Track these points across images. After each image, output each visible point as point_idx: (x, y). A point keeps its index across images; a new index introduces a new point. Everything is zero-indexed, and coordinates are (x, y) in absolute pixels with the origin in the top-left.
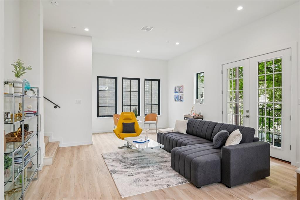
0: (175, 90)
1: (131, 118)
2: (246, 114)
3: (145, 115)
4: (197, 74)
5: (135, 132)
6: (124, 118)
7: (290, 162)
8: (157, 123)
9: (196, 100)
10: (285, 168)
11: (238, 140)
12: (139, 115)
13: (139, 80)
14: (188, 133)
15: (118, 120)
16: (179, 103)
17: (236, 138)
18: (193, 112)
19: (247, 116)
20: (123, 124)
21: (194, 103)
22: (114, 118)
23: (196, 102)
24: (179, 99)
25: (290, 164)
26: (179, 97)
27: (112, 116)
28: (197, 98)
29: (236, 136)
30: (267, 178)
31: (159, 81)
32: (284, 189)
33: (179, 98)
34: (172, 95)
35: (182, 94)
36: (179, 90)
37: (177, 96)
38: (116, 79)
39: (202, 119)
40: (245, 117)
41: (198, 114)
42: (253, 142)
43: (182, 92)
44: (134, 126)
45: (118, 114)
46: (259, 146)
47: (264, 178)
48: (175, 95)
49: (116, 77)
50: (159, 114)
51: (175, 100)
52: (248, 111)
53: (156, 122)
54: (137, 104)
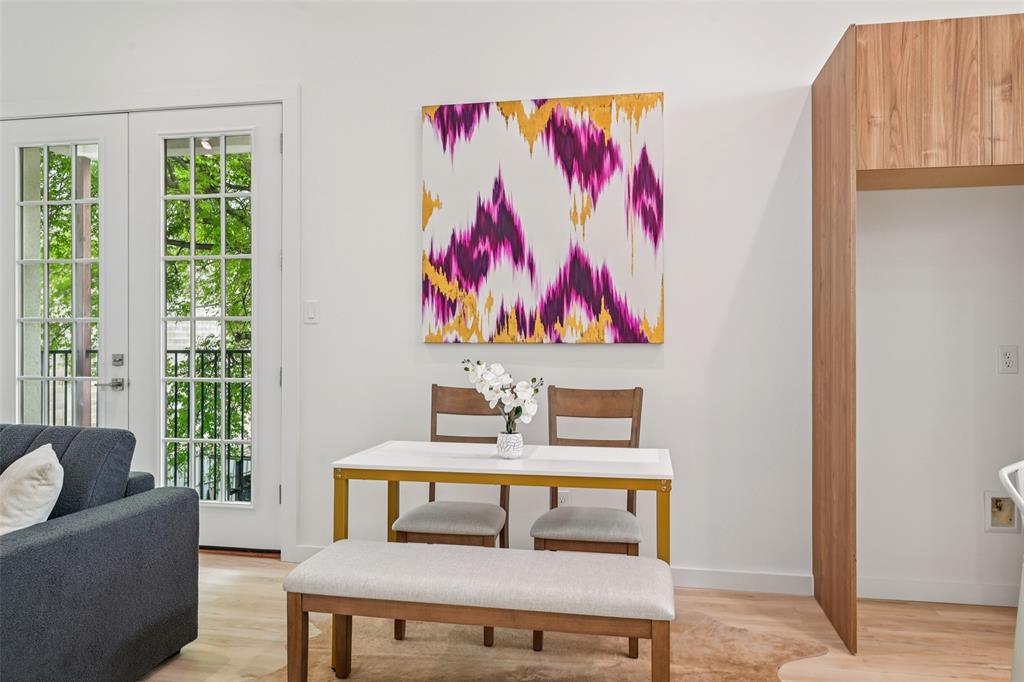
2: (111, 373)
7: (279, 552)
10: (261, 579)
11: (38, 500)
17: (22, 493)
19: (118, 385)
25: (279, 558)
29: (27, 483)
30: (189, 651)
32: (251, 676)
40: (109, 388)
42: (126, 496)
46: (149, 512)
47: (172, 655)
52: (119, 361)
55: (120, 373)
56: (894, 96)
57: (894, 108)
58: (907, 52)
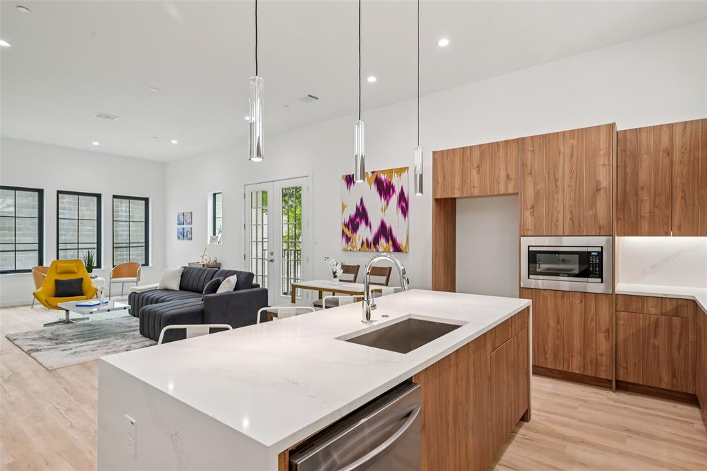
0: (179, 220)
1: (76, 270)
2: (270, 257)
3: (114, 266)
4: (215, 195)
5: (82, 295)
6: (58, 271)
8: (139, 280)
9: (211, 237)
12: (99, 266)
13: (99, 196)
14: (181, 288)
15: (44, 276)
16: (185, 242)
18: (205, 257)
19: (272, 261)
20: (57, 282)
21: (209, 243)
22: (35, 274)
23: (213, 240)
24: (183, 235)
26: (185, 232)
27: (30, 271)
28: (214, 234)
31: (146, 200)
33: (185, 234)
34: (174, 228)
35: (189, 226)
36: (184, 219)
37: (182, 230)
38: (40, 192)
39: (219, 268)
40: (269, 262)
41: (213, 260)
42: (251, 288)
43: (191, 223)
44: (81, 284)
45: (44, 265)
48: (178, 229)
49: (40, 189)
50: (147, 264)
51: (179, 238)
52: (272, 254)
53: (136, 278)
54: (95, 246)
55: (272, 257)
56: (445, 173)
57: (445, 177)
58: (449, 159)
